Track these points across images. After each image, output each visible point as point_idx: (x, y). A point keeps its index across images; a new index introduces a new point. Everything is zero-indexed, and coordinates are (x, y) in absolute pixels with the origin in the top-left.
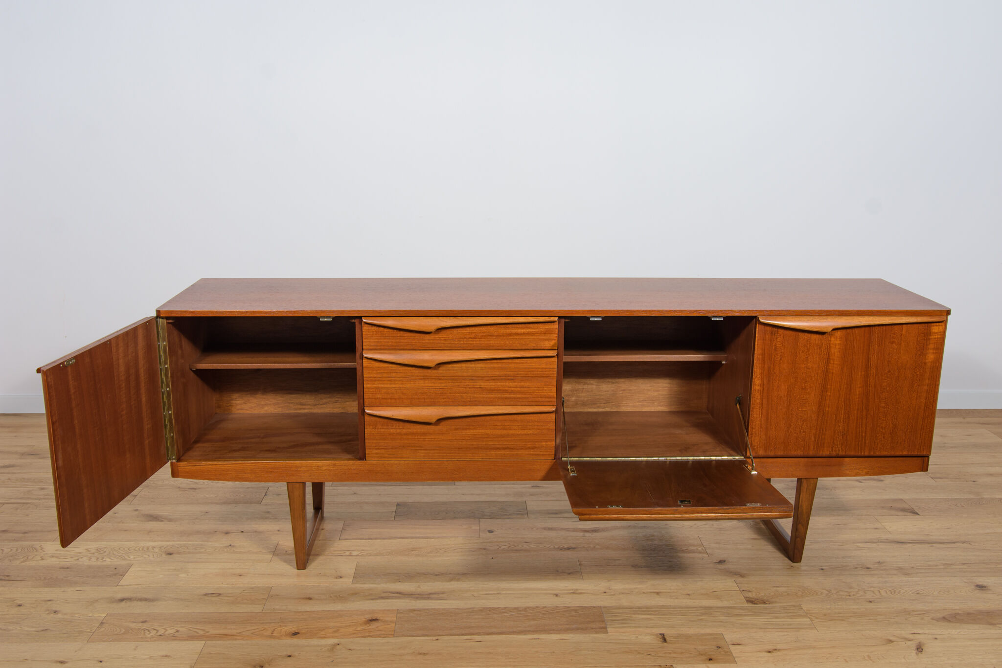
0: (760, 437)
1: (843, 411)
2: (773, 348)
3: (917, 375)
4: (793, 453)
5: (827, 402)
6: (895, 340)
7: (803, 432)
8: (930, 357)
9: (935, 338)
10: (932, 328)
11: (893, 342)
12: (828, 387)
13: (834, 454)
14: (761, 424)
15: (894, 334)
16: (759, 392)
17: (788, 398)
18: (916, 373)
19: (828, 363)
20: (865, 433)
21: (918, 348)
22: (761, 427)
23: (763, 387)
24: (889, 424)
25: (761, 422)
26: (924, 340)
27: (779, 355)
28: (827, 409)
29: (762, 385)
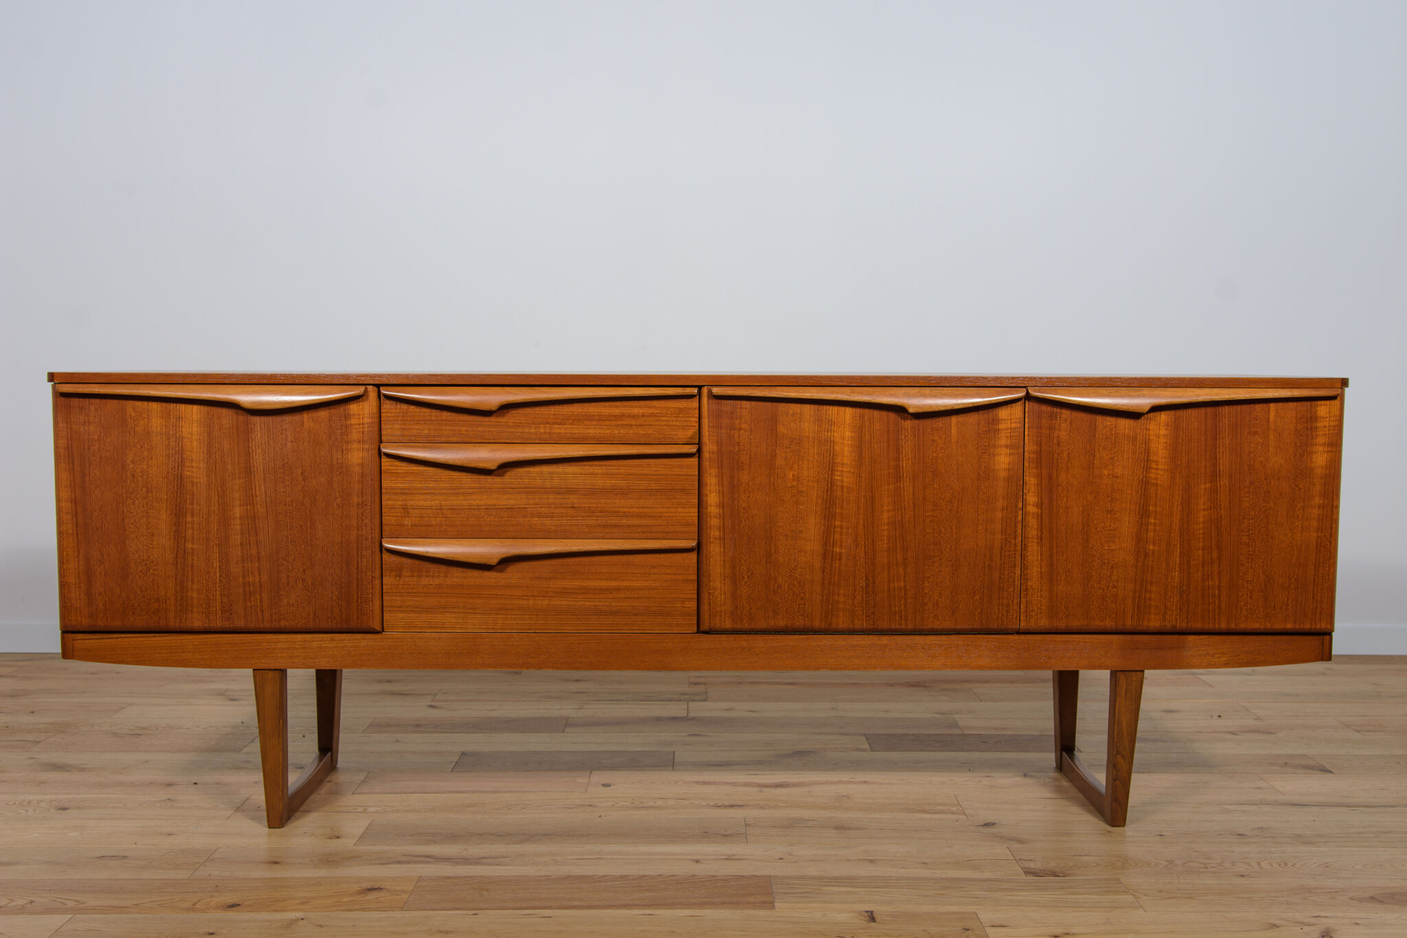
0: (1041, 596)
1: (1178, 551)
2: (1055, 442)
3: (1300, 489)
4: (1097, 624)
5: (1151, 535)
6: (1259, 429)
7: (1114, 587)
8: (1320, 459)
9: (1325, 427)
10: (1319, 408)
11: (1255, 433)
12: (1151, 508)
13: (1168, 625)
14: (1041, 573)
15: (1256, 419)
16: (1035, 516)
17: (1083, 528)
18: (1297, 486)
19: (1147, 468)
20: (1219, 590)
21: (1298, 443)
22: (1041, 577)
23: (1042, 509)
24: (1259, 574)
25: (1041, 568)
26: (1307, 429)
27: (1065, 455)
28: (1151, 547)
29: (1040, 505)
